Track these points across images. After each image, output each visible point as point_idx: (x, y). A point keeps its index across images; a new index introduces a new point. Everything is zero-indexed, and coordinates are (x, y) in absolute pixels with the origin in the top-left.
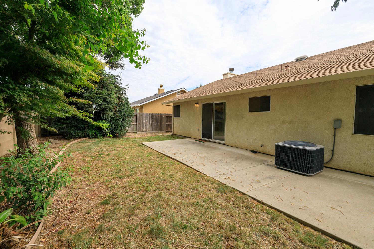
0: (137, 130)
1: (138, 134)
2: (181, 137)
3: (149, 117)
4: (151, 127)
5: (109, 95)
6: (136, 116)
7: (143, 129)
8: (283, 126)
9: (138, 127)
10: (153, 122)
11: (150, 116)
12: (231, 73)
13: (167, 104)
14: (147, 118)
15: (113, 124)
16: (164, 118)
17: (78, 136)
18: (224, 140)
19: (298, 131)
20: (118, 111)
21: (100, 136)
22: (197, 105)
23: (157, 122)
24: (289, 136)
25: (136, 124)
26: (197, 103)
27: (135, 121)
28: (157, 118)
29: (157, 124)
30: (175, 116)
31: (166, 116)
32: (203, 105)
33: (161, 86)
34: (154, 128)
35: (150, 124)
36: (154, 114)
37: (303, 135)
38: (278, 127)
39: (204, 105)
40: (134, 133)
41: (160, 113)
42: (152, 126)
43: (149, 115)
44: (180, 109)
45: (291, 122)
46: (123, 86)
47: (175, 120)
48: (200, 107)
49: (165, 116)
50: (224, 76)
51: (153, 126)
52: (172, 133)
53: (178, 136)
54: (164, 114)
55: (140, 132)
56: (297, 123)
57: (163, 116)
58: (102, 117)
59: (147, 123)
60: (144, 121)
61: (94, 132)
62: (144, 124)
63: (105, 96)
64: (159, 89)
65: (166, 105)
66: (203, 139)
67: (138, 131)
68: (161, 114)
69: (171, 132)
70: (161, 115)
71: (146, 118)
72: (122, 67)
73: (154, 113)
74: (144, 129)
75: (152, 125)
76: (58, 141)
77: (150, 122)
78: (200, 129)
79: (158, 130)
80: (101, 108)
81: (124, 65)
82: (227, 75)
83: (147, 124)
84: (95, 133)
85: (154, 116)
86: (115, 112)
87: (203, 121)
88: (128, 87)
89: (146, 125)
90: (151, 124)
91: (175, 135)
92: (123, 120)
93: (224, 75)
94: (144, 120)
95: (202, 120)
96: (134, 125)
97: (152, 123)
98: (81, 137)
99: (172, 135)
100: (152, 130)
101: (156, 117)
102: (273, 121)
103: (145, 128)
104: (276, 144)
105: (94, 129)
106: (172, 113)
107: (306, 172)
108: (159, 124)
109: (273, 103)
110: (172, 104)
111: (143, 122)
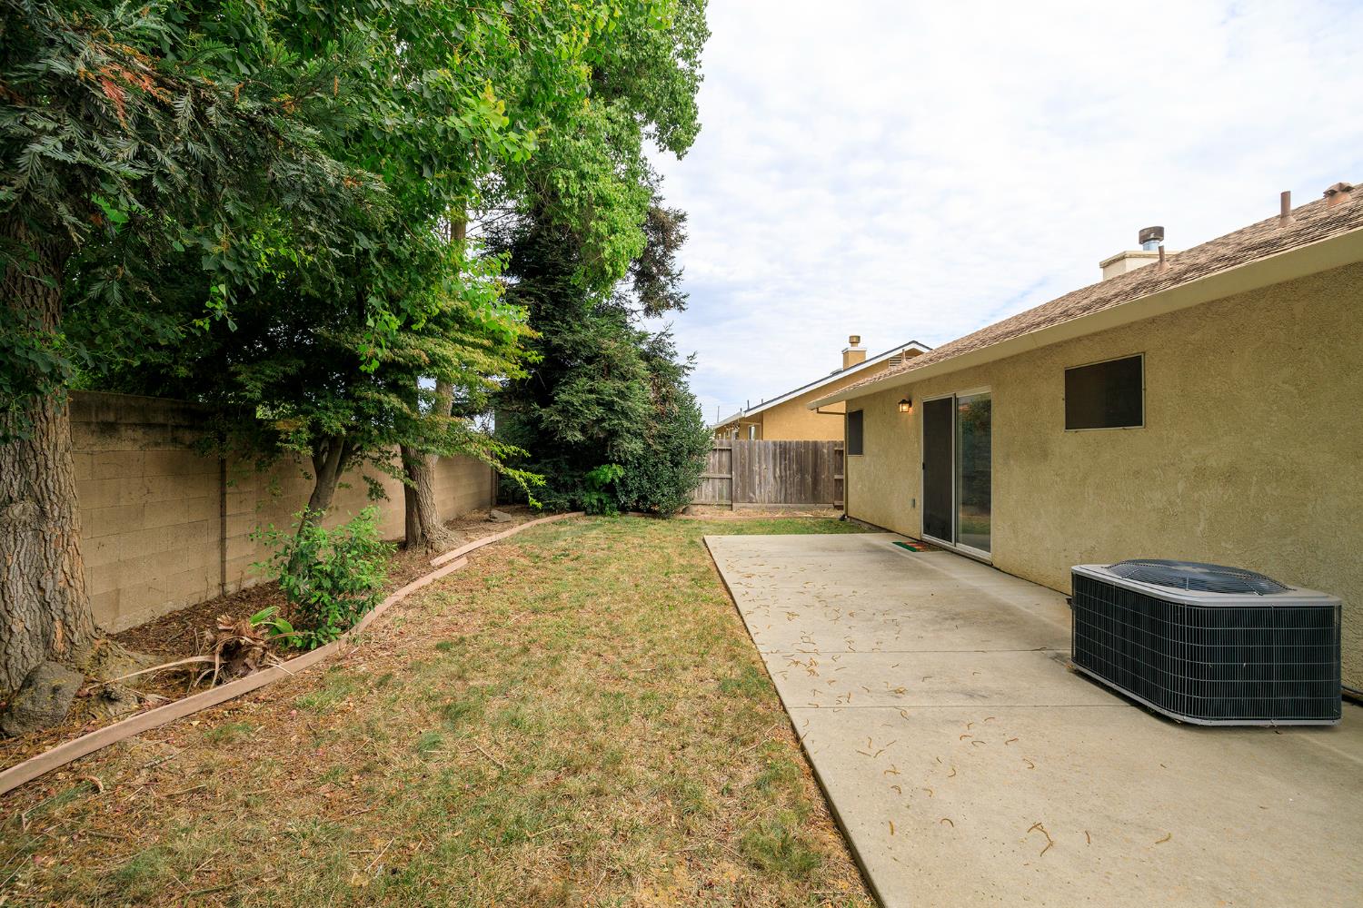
0: (732, 498)
1: (734, 510)
2: (867, 526)
3: (775, 454)
4: (781, 490)
5: (621, 394)
6: (731, 450)
7: (751, 495)
8: (1196, 495)
9: (737, 486)
10: (786, 471)
11: (775, 450)
12: (1148, 249)
13: (820, 410)
14: (765, 459)
15: (647, 475)
16: (829, 456)
17: (555, 504)
18: (986, 547)
19: (1264, 517)
20: (660, 437)
21: (612, 509)
22: (905, 407)
23: (801, 470)
24: (1223, 544)
25: (729, 476)
26: (904, 402)
27: (727, 468)
28: (800, 459)
29: (803, 480)
30: (851, 452)
31: (836, 451)
32: (927, 405)
33: (855, 340)
34: (789, 492)
35: (775, 477)
36: (790, 443)
37: (1288, 541)
38: (1179, 497)
39: (929, 408)
40: (719, 507)
41: (811, 439)
42: (784, 485)
43: (771, 447)
44: (865, 423)
45: (1230, 476)
46: (679, 361)
47: (852, 460)
48: (916, 415)
49: (832, 452)
50: (1107, 269)
51: (788, 486)
52: (844, 512)
53: (860, 523)
54: (828, 442)
55: (744, 504)
56: (1255, 479)
57: (825, 451)
58: (608, 456)
59: (767, 475)
60: (756, 468)
61: (597, 497)
62: (754, 479)
63: (610, 395)
64: (846, 353)
65: (818, 412)
66: (927, 537)
67: (737, 502)
68: (815, 443)
69: (840, 508)
70: (815, 447)
71: (763, 458)
72: (679, 305)
73: (789, 440)
74: (754, 494)
75: (783, 480)
76: (510, 515)
77: (778, 470)
78: (916, 498)
79: (806, 501)
80: (602, 429)
81: (684, 297)
82: (1121, 262)
83: (765, 477)
84: (600, 500)
85: (790, 451)
86: (651, 442)
87: (924, 468)
88: (694, 361)
89: (762, 481)
90: (781, 477)
91: (851, 518)
92: (676, 464)
93: (1106, 265)
94: (757, 465)
95: (924, 465)
96: (724, 481)
97: (783, 474)
98: (562, 510)
99: (843, 519)
100: (783, 497)
101: (799, 455)
102: (1156, 472)
103: (757, 492)
104: (1076, 568)
105: (597, 490)
106: (843, 439)
107: (1197, 714)
108: (809, 479)
109: (1157, 387)
110: (841, 407)
111: (751, 471)
